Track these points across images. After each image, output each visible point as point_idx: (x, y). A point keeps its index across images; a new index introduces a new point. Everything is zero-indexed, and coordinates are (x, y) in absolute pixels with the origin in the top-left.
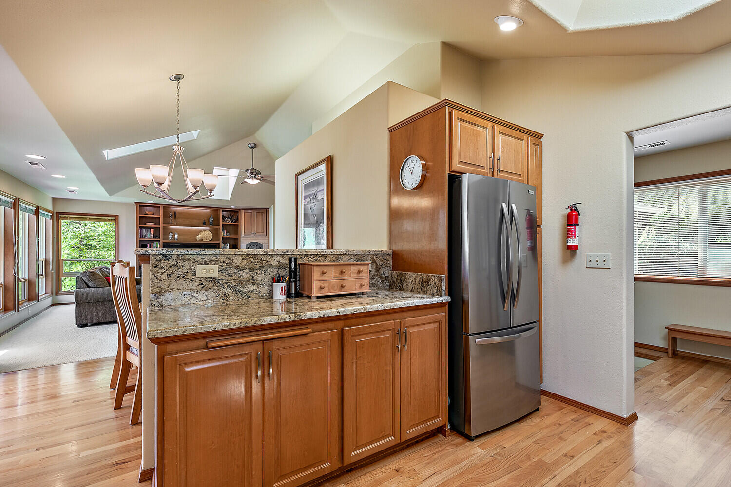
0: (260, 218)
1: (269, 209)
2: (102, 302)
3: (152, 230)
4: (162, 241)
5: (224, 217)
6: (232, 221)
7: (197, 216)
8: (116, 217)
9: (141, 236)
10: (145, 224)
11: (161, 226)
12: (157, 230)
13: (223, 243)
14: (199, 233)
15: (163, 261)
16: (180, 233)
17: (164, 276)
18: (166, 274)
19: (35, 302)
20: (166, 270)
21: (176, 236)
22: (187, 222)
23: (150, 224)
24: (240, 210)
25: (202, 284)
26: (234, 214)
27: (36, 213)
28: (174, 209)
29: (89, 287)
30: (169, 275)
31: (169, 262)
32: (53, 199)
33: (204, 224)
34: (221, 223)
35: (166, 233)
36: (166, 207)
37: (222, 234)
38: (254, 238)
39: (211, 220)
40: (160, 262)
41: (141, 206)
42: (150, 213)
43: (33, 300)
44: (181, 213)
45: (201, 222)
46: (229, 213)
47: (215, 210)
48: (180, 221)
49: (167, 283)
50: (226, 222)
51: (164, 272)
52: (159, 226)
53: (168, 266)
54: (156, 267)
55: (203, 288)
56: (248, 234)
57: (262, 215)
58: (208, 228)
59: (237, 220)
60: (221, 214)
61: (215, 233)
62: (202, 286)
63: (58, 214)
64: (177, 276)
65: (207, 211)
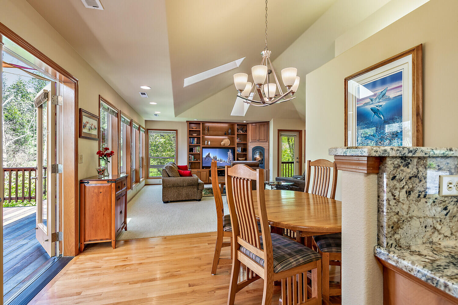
0: (262, 129)
1: (269, 122)
2: (177, 187)
3: (196, 139)
4: (201, 146)
5: (238, 129)
6: (243, 131)
7: (221, 129)
8: (176, 130)
9: (190, 143)
10: (192, 135)
11: (201, 136)
12: (199, 139)
13: (237, 147)
14: (222, 140)
15: (402, 168)
16: (212, 141)
17: (403, 193)
18: (404, 190)
19: (139, 183)
20: (405, 184)
21: (209, 142)
22: (215, 133)
23: (195, 135)
24: (248, 123)
25: (445, 209)
26: (243, 126)
27: (139, 129)
28: (207, 124)
29: (169, 176)
30: (409, 193)
31: (409, 170)
32: (146, 121)
33: (225, 134)
34: (236, 133)
35: (204, 142)
36: (204, 123)
37: (237, 141)
38: (258, 143)
39: (230, 131)
40: (398, 170)
41: (190, 123)
42: (195, 128)
43: (138, 182)
44: (212, 127)
45: (223, 133)
46: (240, 126)
47: (232, 125)
48: (211, 132)
49: (405, 207)
50: (239, 132)
51: (403, 188)
52: (200, 136)
53: (408, 176)
54: (394, 178)
55: (447, 213)
56: (254, 141)
57: (264, 126)
58: (227, 137)
59: (246, 131)
60: (236, 127)
61: (232, 140)
62: (445, 212)
63: (148, 130)
64: (417, 195)
65: (226, 125)
